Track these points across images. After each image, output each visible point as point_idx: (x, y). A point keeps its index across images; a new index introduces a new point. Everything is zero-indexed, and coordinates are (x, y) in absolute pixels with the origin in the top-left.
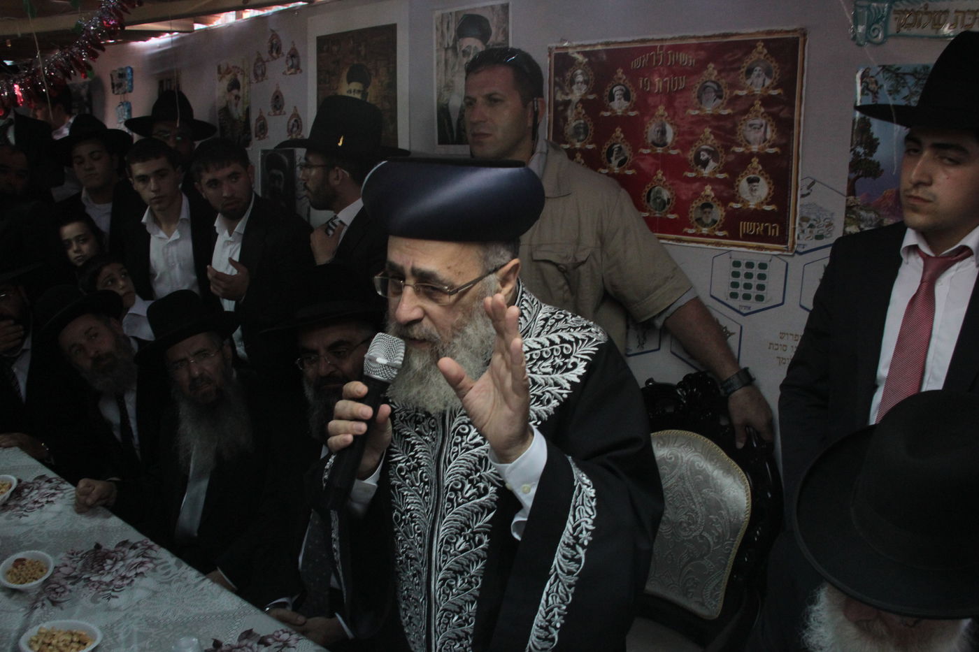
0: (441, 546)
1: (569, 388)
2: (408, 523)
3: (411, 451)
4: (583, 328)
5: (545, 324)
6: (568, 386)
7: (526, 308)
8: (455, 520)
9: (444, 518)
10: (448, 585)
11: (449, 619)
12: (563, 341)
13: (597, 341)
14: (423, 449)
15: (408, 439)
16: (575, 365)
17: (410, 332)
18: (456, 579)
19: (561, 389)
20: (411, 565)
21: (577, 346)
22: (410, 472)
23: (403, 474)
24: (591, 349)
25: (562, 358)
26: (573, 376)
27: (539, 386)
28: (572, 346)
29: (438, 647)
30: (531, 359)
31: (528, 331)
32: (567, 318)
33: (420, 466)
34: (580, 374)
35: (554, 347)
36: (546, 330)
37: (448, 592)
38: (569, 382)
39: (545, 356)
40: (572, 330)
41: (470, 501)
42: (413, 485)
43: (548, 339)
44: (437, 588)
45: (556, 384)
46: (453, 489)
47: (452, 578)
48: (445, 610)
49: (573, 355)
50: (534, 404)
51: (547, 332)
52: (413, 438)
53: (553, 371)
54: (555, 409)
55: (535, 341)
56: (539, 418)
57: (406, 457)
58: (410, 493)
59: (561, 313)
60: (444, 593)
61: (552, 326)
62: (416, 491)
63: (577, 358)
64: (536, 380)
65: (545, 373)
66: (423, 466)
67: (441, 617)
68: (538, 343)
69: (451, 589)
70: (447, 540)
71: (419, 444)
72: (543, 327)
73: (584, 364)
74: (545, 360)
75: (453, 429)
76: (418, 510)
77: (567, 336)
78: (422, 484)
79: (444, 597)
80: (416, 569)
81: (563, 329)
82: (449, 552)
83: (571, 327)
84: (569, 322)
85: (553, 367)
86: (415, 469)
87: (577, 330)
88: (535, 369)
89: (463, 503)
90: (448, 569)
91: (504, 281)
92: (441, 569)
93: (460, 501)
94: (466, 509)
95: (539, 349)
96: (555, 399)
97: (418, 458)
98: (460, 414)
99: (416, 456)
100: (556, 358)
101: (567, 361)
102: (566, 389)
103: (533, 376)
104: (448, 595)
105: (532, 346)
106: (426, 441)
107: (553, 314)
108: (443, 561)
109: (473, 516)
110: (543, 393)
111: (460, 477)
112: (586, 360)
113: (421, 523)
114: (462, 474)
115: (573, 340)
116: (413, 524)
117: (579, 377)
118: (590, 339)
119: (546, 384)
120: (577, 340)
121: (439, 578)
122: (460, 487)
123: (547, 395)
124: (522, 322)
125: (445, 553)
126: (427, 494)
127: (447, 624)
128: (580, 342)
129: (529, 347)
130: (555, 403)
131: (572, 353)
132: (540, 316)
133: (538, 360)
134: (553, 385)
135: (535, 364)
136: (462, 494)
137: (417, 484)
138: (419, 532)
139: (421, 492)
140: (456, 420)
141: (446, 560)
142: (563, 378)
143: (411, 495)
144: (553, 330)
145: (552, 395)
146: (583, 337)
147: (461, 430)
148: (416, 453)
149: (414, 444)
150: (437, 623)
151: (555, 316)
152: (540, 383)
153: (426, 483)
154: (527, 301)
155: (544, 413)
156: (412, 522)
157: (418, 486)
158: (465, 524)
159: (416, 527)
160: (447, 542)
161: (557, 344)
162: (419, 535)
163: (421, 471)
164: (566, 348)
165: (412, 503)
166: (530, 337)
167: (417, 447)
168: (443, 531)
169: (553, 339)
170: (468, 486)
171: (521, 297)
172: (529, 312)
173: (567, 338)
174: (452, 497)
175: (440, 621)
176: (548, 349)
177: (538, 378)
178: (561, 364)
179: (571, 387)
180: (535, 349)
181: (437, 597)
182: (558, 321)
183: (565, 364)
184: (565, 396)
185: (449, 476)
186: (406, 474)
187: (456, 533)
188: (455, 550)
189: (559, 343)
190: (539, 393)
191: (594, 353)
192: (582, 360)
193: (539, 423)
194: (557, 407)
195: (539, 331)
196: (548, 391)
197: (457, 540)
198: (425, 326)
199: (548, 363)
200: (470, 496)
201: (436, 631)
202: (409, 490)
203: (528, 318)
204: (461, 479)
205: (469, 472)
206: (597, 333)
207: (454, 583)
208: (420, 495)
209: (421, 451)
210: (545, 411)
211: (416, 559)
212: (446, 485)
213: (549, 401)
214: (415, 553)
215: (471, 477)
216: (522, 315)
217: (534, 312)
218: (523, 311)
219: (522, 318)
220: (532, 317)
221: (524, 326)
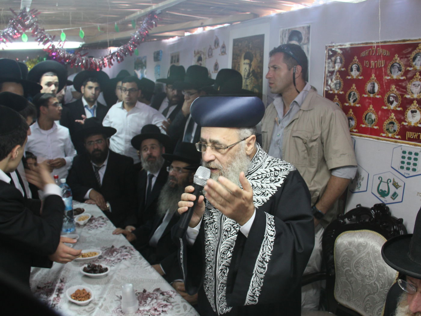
0: (221, 255)
1: (276, 189)
2: (208, 246)
3: (211, 215)
4: (284, 165)
5: (269, 164)
6: (276, 188)
7: (260, 156)
8: (227, 244)
9: (222, 243)
10: (223, 272)
11: (223, 287)
12: (276, 170)
13: (289, 170)
14: (216, 215)
15: (210, 211)
16: (279, 180)
17: (209, 165)
18: (226, 269)
19: (273, 189)
20: (209, 264)
21: (281, 172)
22: (210, 224)
23: (207, 225)
24: (286, 173)
25: (274, 177)
26: (279, 184)
27: (264, 188)
28: (279, 172)
29: (219, 300)
30: (262, 177)
31: (261, 166)
32: (278, 161)
33: (214, 221)
34: (281, 183)
35: (272, 172)
36: (269, 166)
37: (223, 275)
38: (276, 187)
39: (267, 176)
40: (280, 166)
41: (233, 236)
42: (211, 230)
43: (269, 169)
44: (219, 273)
45: (271, 188)
46: (226, 231)
47: (225, 269)
48: (222, 283)
49: (279, 175)
50: (261, 195)
51: (270, 167)
52: (213, 210)
53: (270, 182)
54: (270, 198)
55: (264, 170)
56: (263, 201)
57: (209, 218)
58: (210, 233)
59: (276, 159)
60: (221, 275)
61: (271, 164)
62: (212, 232)
63: (280, 177)
64: (263, 186)
65: (267, 183)
66: (216, 221)
67: (220, 286)
68: (265, 171)
69: (225, 274)
70: (223, 252)
71: (215, 212)
72: (268, 164)
73: (283, 179)
74: (267, 178)
76: (212, 240)
77: (277, 168)
78: (215, 229)
79: (221, 277)
80: (211, 266)
81: (276, 166)
82: (224, 257)
83: (279, 165)
84: (279, 162)
85: (270, 181)
86: (212, 223)
87: (282, 166)
88: (263, 182)
89: (230, 237)
90: (223, 265)
91: (249, 144)
92: (220, 265)
93: (229, 236)
94: (231, 239)
95: (265, 173)
96: (270, 193)
97: (214, 218)
99: (213, 217)
100: (272, 177)
101: (276, 178)
102: (275, 190)
103: (262, 184)
104: (223, 276)
105: (263, 172)
106: (217, 211)
107: (273, 159)
108: (221, 262)
109: (234, 242)
110: (266, 191)
111: (229, 225)
112: (284, 177)
113: (213, 246)
114: (231, 224)
115: (280, 170)
116: (210, 246)
117: (281, 184)
118: (287, 169)
119: (267, 188)
120: (281, 170)
121: (220, 269)
122: (229, 230)
123: (267, 192)
124: (259, 162)
125: (222, 258)
126: (216, 233)
127: (223, 289)
128: (282, 170)
129: (262, 173)
130: (270, 195)
131: (278, 175)
132: (268, 160)
133: (265, 178)
134: (270, 188)
135: (263, 179)
136: (230, 233)
137: (213, 229)
138: (212, 249)
139: (214, 233)
141: (223, 261)
142: (274, 185)
143: (210, 234)
144: (272, 165)
145: (269, 192)
146: (284, 169)
148: (213, 216)
149: (213, 213)
150: (219, 289)
151: (273, 160)
152: (264, 187)
153: (216, 229)
154: (261, 154)
155: (265, 199)
156: (210, 245)
157: (213, 230)
158: (231, 245)
159: (211, 247)
160: (223, 253)
161: (273, 171)
162: (213, 251)
163: (214, 224)
164: (276, 173)
165: (210, 237)
166: (262, 168)
167: (214, 214)
168: (222, 248)
169: (271, 169)
170: (233, 229)
171: (259, 152)
172: (262, 158)
173: (277, 169)
174: (226, 234)
175: (220, 288)
176: (269, 174)
177: (264, 185)
178: (274, 179)
179: (277, 189)
180: (264, 173)
181: (219, 277)
182: (274, 162)
183: (275, 179)
184: (274, 192)
185: (225, 225)
186: (209, 225)
187: (227, 250)
188: (226, 257)
189: (274, 171)
190: (264, 191)
191: (288, 174)
192: (282, 177)
193: (263, 203)
194: (271, 197)
195: (266, 166)
196: (267, 190)
197: (227, 253)
198: (216, 162)
199: (269, 179)
200: (233, 234)
201: (218, 293)
202: (209, 232)
204: (230, 226)
205: (233, 223)
206: (290, 167)
207: (226, 271)
208: (214, 234)
209: (215, 215)
210: (266, 199)
211: (211, 261)
212: (224, 229)
213: (267, 194)
214: (210, 259)
215: (234, 226)
216: (259, 159)
217: (264, 158)
218: (259, 157)
219: (259, 161)
220: (263, 160)
221: (259, 164)
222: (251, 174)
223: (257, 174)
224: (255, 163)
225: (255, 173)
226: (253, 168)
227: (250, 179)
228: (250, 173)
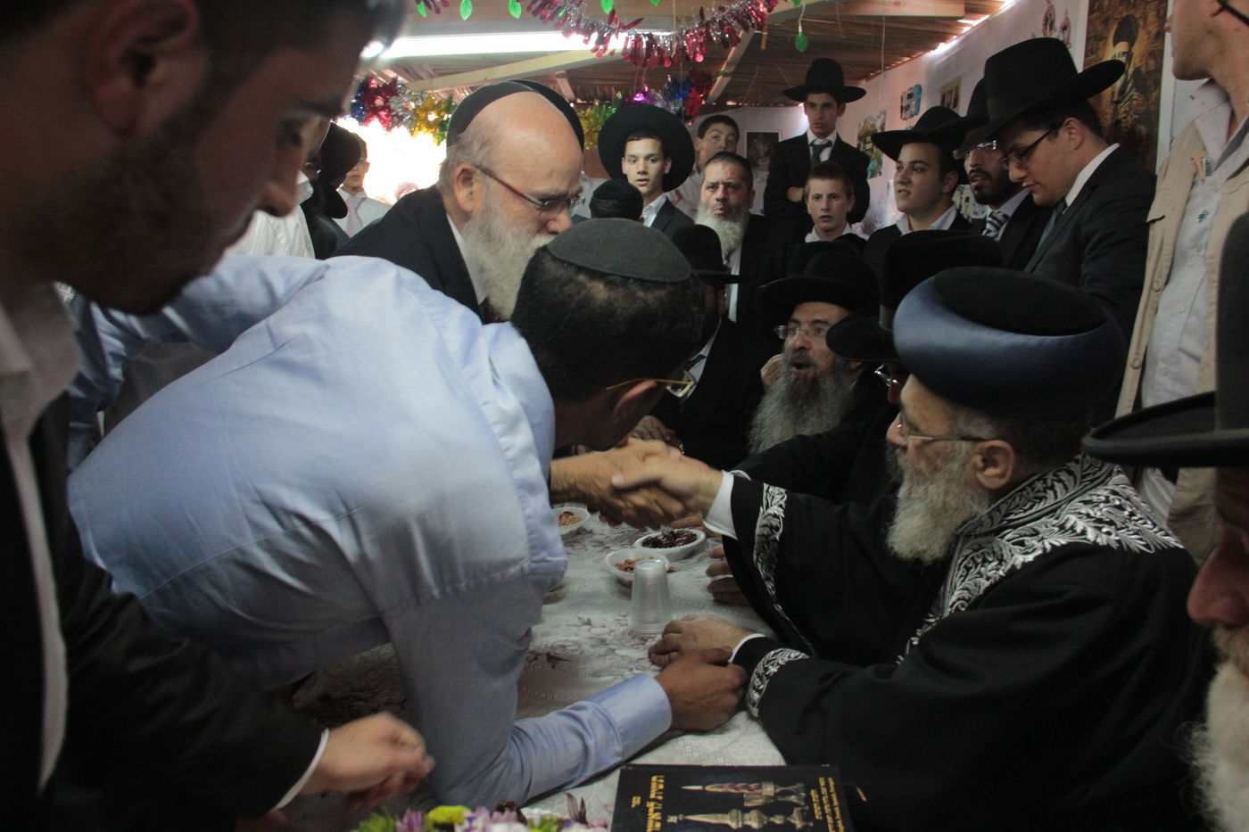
75: (950, 603)
98: (961, 587)
140: (956, 593)
147: (960, 607)
172: (1066, 488)
203: (1059, 494)
216: (1052, 488)
217: (1077, 488)
218: (1056, 484)
219: (1050, 493)
220: (1068, 494)
221: (1051, 501)
222: (1015, 527)
223: (1034, 530)
224: (1036, 498)
225: (1030, 527)
226: (1025, 511)
227: (1008, 541)
228: (1012, 523)
